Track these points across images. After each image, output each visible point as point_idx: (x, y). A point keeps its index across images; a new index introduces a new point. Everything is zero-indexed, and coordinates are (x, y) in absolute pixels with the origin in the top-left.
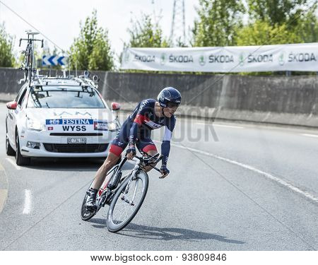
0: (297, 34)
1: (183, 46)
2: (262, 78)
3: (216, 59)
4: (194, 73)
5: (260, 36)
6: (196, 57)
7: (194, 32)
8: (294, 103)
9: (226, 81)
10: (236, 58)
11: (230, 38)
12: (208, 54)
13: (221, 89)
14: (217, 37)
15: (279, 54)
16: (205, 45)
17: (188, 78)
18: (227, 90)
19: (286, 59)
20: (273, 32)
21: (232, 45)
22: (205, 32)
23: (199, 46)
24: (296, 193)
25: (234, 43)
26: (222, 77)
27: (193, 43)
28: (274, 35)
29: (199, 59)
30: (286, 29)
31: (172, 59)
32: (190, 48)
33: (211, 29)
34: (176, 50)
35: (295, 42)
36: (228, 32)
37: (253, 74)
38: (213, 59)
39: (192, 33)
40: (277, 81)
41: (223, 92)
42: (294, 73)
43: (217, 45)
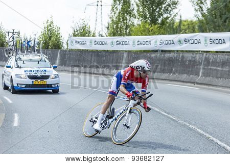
0: (164, 29)
1: (102, 36)
2: (145, 53)
3: (120, 43)
4: (108, 51)
5: (144, 31)
6: (109, 42)
7: (108, 28)
8: (163, 67)
9: (125, 55)
10: (131, 43)
11: (128, 31)
12: (116, 40)
13: (123, 60)
14: (121, 31)
15: (154, 41)
16: (114, 35)
17: (104, 53)
18: (126, 59)
19: (158, 43)
20: (151, 28)
21: (129, 36)
22: (114, 29)
23: (110, 36)
24: (164, 115)
25: (130, 34)
26: (123, 53)
27: (107, 35)
28: (152, 30)
30: (158, 27)
31: (96, 43)
32: (106, 37)
33: (117, 27)
34: (98, 38)
35: (163, 34)
36: (126, 29)
37: (141, 51)
38: (118, 43)
39: (106, 29)
40: (153, 55)
41: (124, 61)
42: (162, 51)
43: (120, 36)
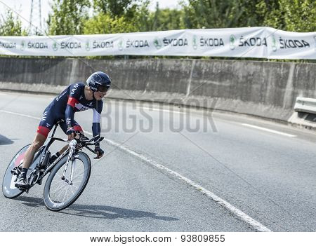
0: (133, 24)
1: (39, 35)
2: (105, 61)
3: (67, 45)
4: (48, 57)
5: (103, 27)
6: (50, 44)
7: (48, 23)
8: (131, 81)
9: (75, 63)
10: (83, 45)
11: (78, 28)
12: (60, 41)
13: (71, 70)
14: (68, 27)
15: (118, 41)
16: (58, 34)
17: (43, 61)
18: (76, 71)
19: (124, 45)
20: (114, 23)
21: (80, 34)
22: (57, 23)
23: (52, 34)
24: (133, 156)
25: (81, 32)
26: (72, 61)
27: (48, 32)
28: (115, 25)
29: (52, 46)
30: (124, 21)
31: (31, 45)
32: (45, 37)
33: (62, 20)
34: (33, 38)
35: (132, 31)
36: (76, 23)
37: (97, 58)
38: (64, 46)
39: (46, 24)
40: (117, 63)
41: (73, 73)
42: (131, 57)
43: (67, 34)
